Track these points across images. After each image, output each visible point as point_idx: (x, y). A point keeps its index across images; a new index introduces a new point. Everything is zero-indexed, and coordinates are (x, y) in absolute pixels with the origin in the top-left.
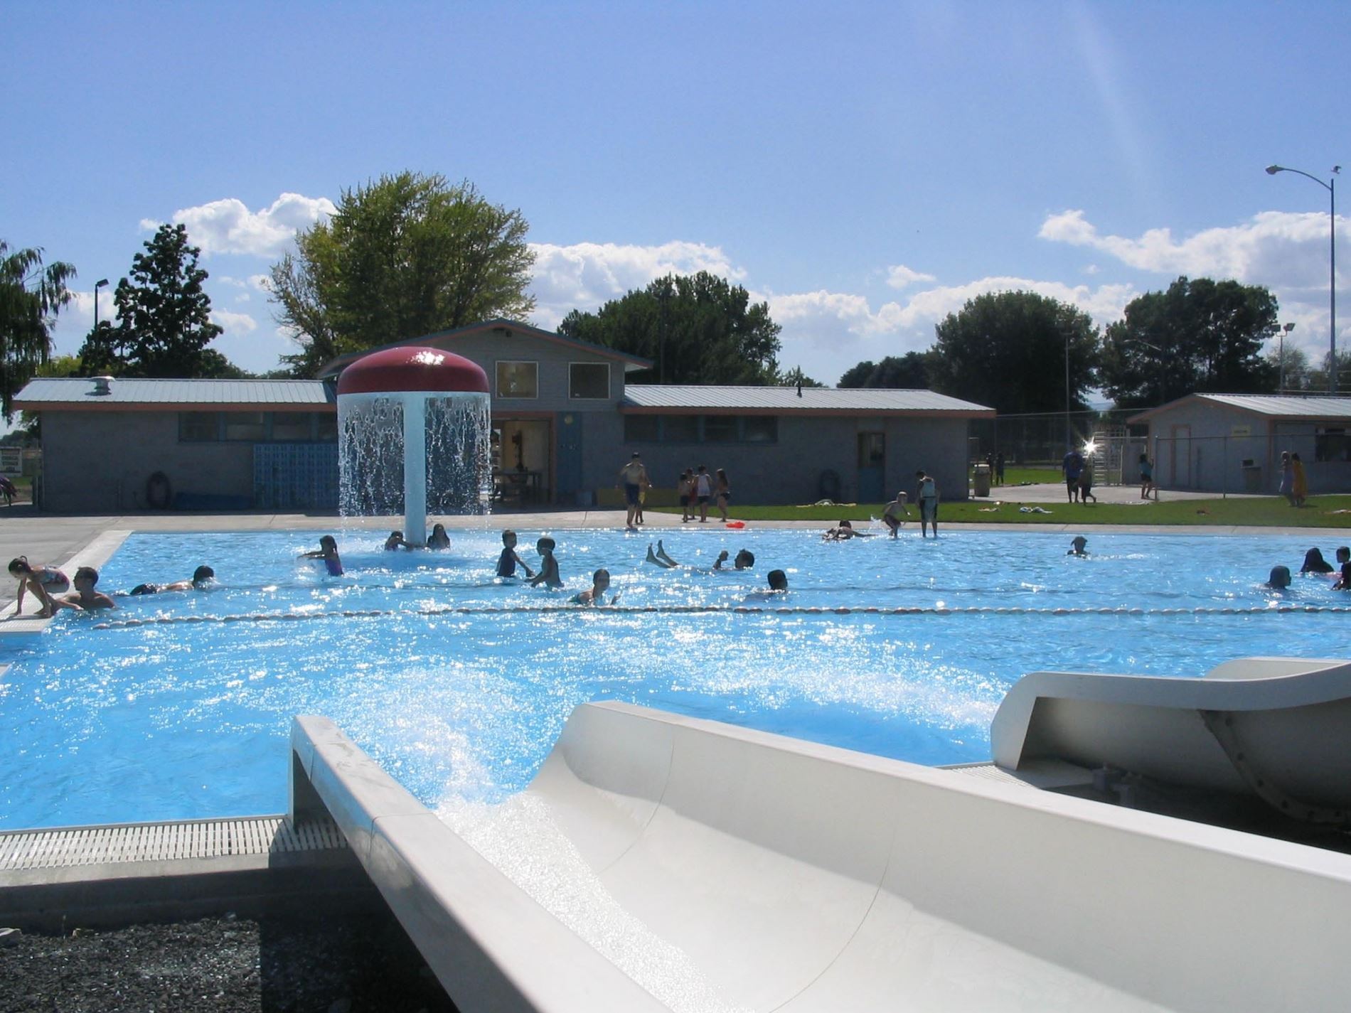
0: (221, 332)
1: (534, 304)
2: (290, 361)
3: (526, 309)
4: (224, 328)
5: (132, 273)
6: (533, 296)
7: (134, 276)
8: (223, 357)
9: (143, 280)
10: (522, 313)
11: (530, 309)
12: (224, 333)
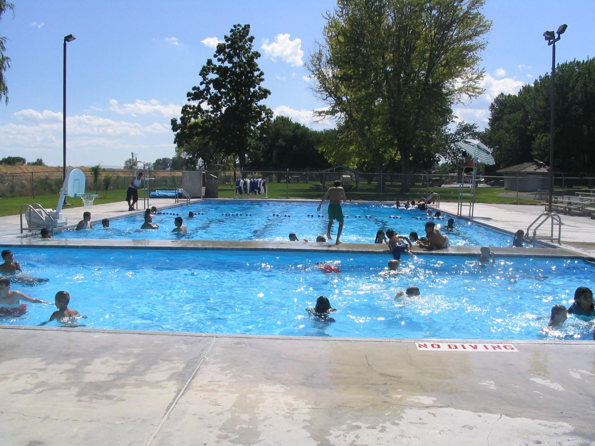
0: (270, 94)
1: (483, 74)
2: (320, 115)
3: (478, 78)
4: (271, 91)
5: (215, 56)
6: (484, 69)
7: (217, 58)
8: (271, 110)
9: (223, 61)
10: (476, 81)
11: (481, 78)
12: (271, 94)
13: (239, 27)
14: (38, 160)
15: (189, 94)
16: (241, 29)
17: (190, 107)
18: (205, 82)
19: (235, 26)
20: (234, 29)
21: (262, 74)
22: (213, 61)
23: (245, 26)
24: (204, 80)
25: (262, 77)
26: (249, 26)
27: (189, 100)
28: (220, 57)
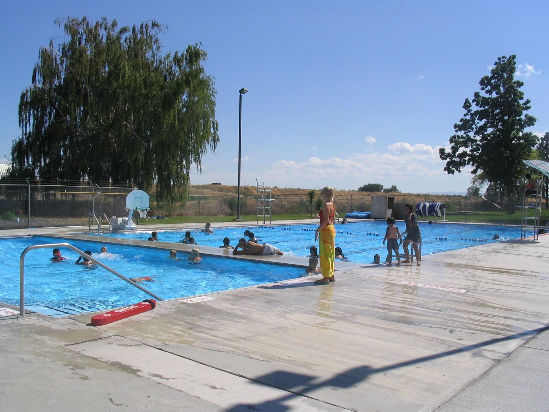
5: (482, 89)
9: (490, 92)
12: (537, 121)
13: (503, 59)
14: (392, 186)
15: (456, 126)
16: (506, 60)
17: (458, 137)
18: (469, 113)
19: (499, 59)
20: (498, 61)
21: (528, 102)
22: (480, 94)
23: (510, 57)
24: (469, 111)
25: (528, 105)
26: (514, 57)
27: (456, 131)
28: (487, 89)
